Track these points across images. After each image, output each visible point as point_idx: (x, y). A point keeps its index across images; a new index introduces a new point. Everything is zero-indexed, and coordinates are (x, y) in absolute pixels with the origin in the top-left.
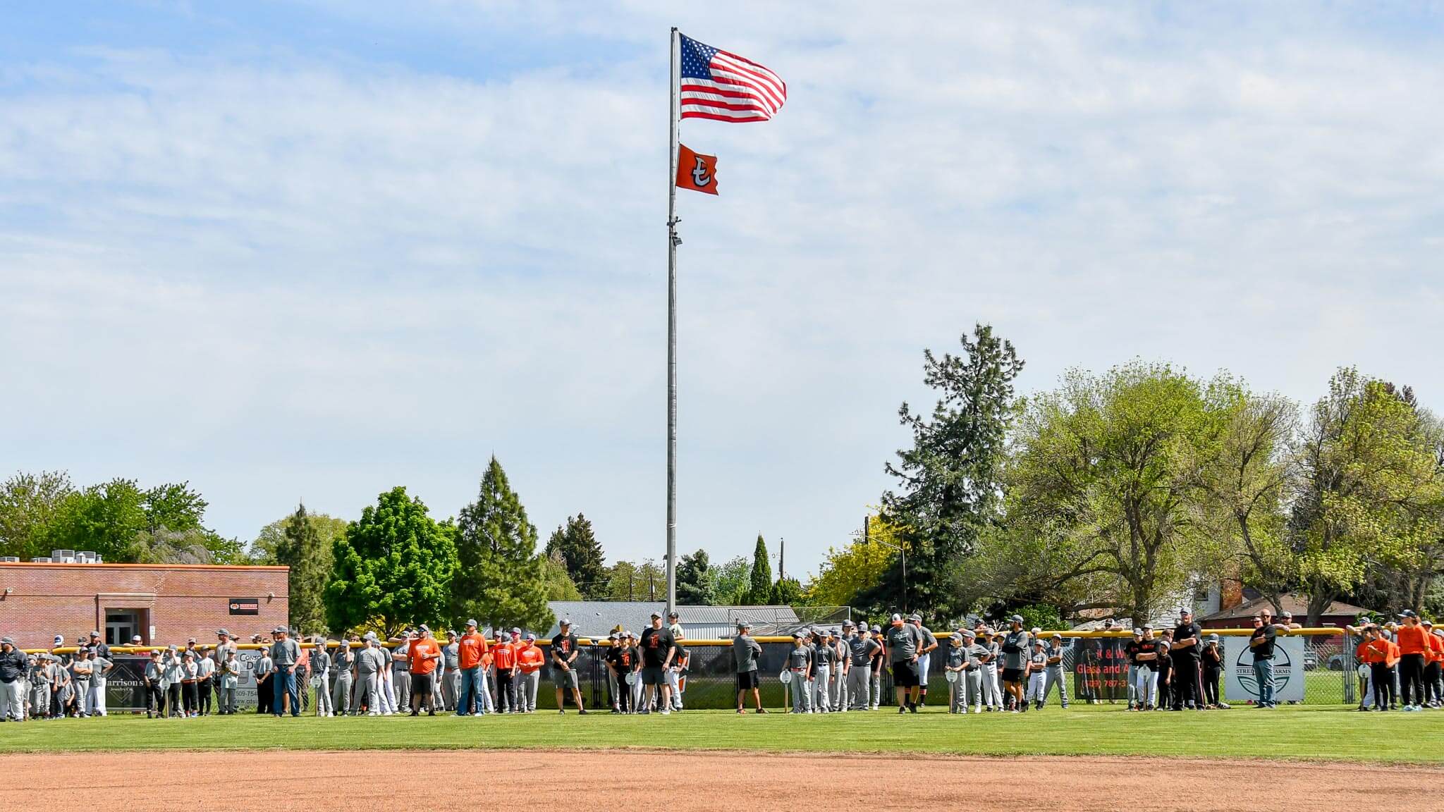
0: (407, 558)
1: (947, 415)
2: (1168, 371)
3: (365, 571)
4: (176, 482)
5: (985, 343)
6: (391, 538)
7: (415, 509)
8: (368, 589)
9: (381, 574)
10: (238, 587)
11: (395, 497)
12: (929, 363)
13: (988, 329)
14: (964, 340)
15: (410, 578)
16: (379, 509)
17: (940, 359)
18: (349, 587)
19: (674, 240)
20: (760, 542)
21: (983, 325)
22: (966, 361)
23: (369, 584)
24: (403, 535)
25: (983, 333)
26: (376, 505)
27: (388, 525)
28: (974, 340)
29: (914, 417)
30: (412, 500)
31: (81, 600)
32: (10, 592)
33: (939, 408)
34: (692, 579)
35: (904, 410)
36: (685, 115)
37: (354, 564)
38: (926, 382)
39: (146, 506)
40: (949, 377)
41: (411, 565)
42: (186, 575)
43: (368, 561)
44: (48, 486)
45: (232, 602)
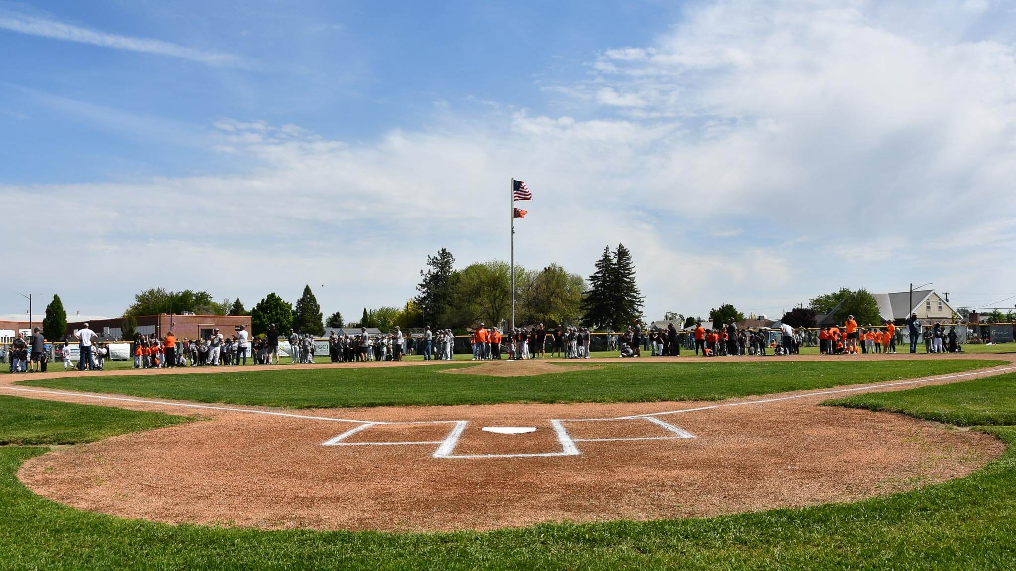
0: (277, 314)
1: (432, 273)
2: (502, 263)
3: (264, 318)
4: (203, 291)
5: (444, 254)
6: (272, 308)
7: (279, 299)
8: (266, 323)
9: (269, 318)
10: (237, 323)
11: (273, 295)
12: (429, 259)
13: (445, 249)
14: (439, 252)
15: (278, 320)
16: (267, 299)
17: (432, 258)
18: (260, 323)
19: (513, 232)
20: (365, 309)
21: (444, 248)
22: (439, 258)
23: (266, 322)
24: (275, 307)
25: (444, 250)
26: (266, 298)
27: (271, 304)
28: (441, 252)
29: (425, 274)
30: (277, 297)
31: (194, 326)
32: (175, 324)
33: (429, 272)
34: (336, 321)
35: (422, 272)
36: (515, 200)
37: (261, 316)
38: (428, 264)
39: (194, 298)
40: (434, 262)
41: (278, 316)
42: (223, 319)
43: (265, 315)
44: (159, 291)
45: (236, 327)
